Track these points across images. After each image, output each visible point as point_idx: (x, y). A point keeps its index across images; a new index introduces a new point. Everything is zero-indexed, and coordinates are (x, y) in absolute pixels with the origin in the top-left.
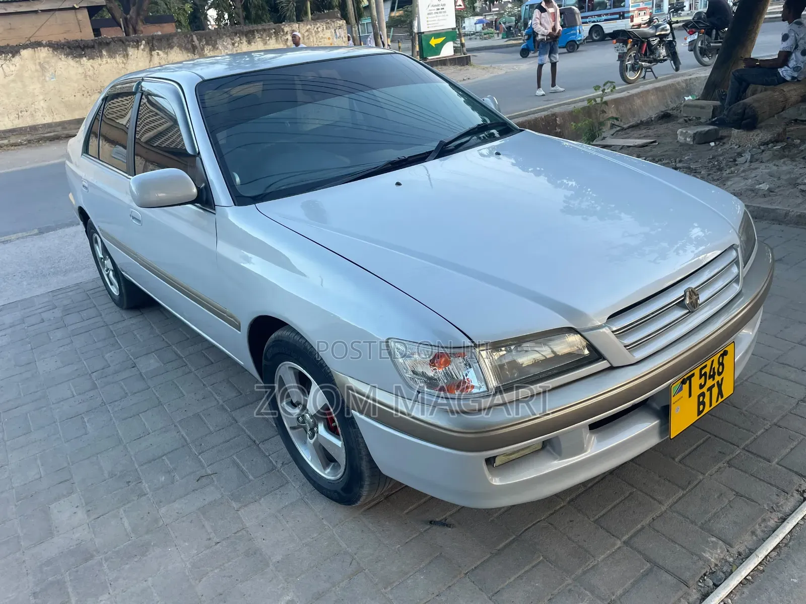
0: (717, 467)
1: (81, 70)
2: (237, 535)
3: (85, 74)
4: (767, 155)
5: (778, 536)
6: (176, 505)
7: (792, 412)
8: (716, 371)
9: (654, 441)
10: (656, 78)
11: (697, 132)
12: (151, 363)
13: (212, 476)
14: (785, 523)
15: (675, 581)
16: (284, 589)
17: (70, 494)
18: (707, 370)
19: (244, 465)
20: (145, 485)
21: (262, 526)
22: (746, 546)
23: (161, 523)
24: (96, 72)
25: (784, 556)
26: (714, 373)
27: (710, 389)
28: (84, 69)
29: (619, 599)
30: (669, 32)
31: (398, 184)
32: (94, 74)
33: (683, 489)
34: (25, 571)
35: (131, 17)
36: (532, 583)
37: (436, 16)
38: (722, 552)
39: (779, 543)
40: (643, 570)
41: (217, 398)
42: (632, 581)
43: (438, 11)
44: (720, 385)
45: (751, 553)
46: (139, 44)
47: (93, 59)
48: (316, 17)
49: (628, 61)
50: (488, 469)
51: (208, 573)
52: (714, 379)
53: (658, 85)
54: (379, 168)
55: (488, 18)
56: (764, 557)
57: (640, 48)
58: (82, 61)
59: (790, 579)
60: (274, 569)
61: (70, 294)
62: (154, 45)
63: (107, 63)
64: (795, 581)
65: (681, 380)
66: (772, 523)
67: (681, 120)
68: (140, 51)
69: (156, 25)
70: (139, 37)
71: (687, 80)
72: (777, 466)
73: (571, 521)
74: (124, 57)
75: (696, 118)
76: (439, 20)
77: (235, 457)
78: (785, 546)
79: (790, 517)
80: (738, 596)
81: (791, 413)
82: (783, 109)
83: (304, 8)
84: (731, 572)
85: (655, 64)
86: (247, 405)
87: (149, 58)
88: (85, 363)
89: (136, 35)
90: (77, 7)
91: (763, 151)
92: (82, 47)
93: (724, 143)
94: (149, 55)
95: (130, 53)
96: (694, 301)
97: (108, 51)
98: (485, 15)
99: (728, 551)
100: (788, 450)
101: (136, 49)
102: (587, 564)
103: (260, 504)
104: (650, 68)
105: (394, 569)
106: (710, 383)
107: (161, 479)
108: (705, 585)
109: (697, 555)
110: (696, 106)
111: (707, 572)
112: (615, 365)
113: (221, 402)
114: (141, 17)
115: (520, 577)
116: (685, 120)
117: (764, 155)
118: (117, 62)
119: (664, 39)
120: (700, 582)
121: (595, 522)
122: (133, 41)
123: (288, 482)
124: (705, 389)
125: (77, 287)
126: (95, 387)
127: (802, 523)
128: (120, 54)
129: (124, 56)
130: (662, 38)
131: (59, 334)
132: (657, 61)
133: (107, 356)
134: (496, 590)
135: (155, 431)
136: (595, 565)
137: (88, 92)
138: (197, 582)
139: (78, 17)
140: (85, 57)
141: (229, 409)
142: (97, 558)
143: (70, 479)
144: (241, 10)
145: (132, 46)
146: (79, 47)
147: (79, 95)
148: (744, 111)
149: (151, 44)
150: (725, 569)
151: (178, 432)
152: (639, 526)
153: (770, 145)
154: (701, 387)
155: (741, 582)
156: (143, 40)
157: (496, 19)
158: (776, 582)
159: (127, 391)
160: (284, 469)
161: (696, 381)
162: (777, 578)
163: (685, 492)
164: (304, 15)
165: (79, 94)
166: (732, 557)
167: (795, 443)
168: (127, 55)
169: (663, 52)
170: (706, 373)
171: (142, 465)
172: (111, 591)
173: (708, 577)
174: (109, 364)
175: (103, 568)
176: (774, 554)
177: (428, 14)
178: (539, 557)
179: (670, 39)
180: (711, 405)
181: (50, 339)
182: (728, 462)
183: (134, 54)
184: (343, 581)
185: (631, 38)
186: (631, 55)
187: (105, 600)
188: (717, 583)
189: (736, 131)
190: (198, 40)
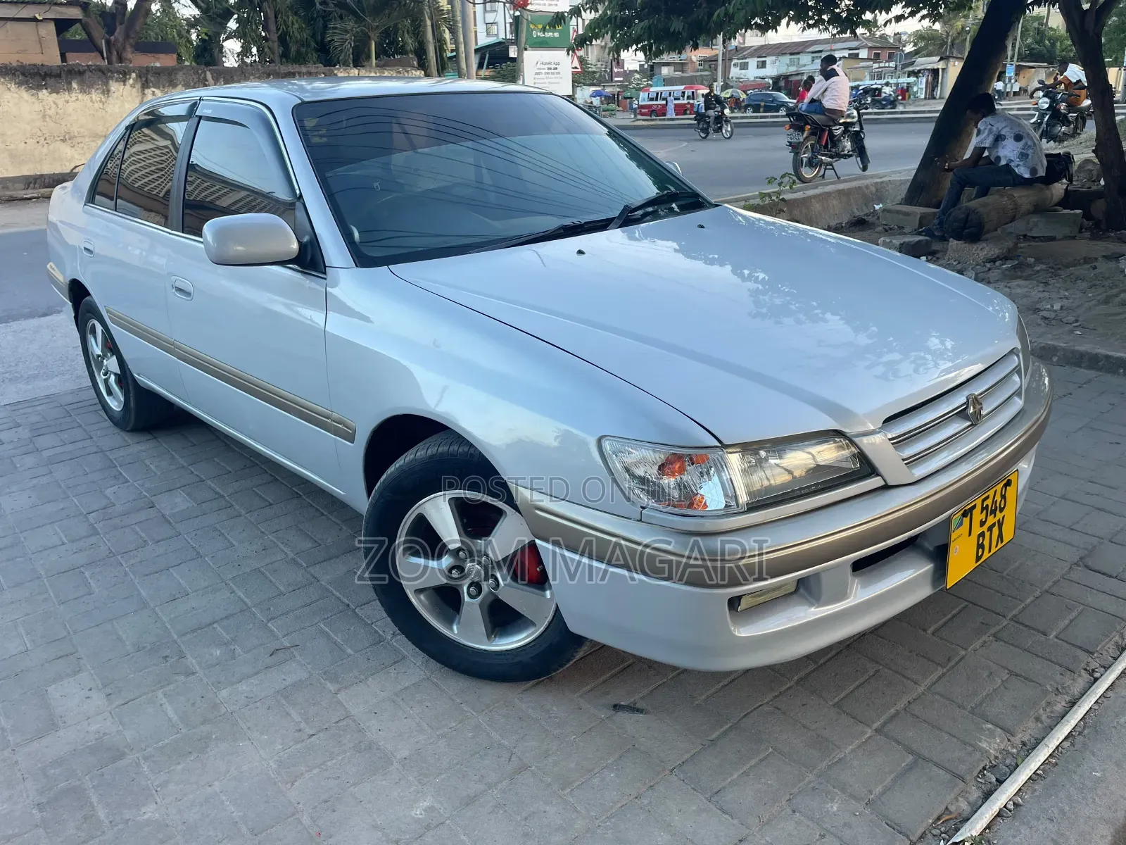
0: (981, 641)
1: (38, 107)
2: (341, 724)
3: (45, 112)
4: (995, 274)
5: (1068, 722)
6: (243, 687)
7: (1065, 577)
8: (998, 505)
9: (925, 591)
10: (838, 178)
11: (904, 242)
12: (179, 502)
13: (292, 649)
14: (1076, 707)
15: (948, 776)
16: (418, 793)
17: (76, 673)
18: (989, 502)
19: (337, 637)
20: (191, 661)
21: (376, 713)
22: (1030, 735)
23: (223, 710)
24: (59, 111)
25: (1080, 746)
26: (996, 508)
27: (990, 529)
28: (43, 106)
29: (879, 798)
30: (855, 120)
31: (580, 252)
32: (57, 113)
33: (943, 667)
34: (19, 775)
35: (116, 40)
36: (763, 780)
37: (547, 78)
38: (1001, 742)
39: (1071, 731)
40: (905, 764)
41: (285, 549)
42: (892, 776)
43: (550, 71)
44: (1000, 524)
45: (1038, 744)
46: (128, 77)
47: (58, 93)
48: (382, 63)
49: (804, 154)
50: (730, 614)
51: (302, 774)
52: (995, 516)
53: (841, 186)
54: (549, 232)
55: (608, 90)
56: (1055, 748)
57: (820, 138)
58: (40, 94)
59: (1091, 773)
60: (400, 767)
61: (39, 408)
62: (149, 81)
63: (77, 100)
64: (1098, 775)
65: (962, 512)
66: (1059, 708)
67: (880, 228)
68: (128, 87)
69: (150, 55)
70: (126, 67)
71: (877, 183)
72: (1056, 640)
73: (803, 705)
74: (103, 93)
75: (899, 227)
76: (549, 83)
77: (322, 626)
78: (1079, 735)
79: (1081, 701)
80: (1029, 792)
81: (1065, 579)
82: (1013, 219)
83: (366, 50)
84: (1017, 766)
85: (836, 161)
86: (330, 559)
87: (140, 98)
88: (75, 501)
89: (123, 64)
90: (38, 18)
91: (989, 269)
92: (43, 74)
93: (938, 258)
94: (140, 94)
95: (113, 89)
96: (977, 411)
97: (80, 84)
98: (604, 86)
99: (1009, 740)
100: (1067, 622)
101: (122, 83)
102: (831, 757)
103: (368, 686)
104: (831, 165)
105: (573, 765)
106: (991, 520)
107: (215, 654)
108: (986, 781)
109: (971, 745)
110: (898, 212)
111: (986, 765)
112: (891, 483)
113: (291, 555)
114: (131, 41)
115: (746, 774)
116: (885, 229)
117: (991, 274)
118: (92, 101)
119: (850, 129)
120: (979, 777)
121: (836, 705)
122: (119, 72)
123: (404, 658)
124: (985, 528)
125: (48, 400)
126: (96, 533)
127: (1096, 707)
128: (97, 89)
129: (103, 91)
130: (848, 127)
131: (30, 461)
132: (839, 156)
133: (108, 492)
134: (716, 790)
135: (196, 591)
136: (842, 758)
137: (45, 139)
138: (289, 786)
139: (40, 33)
140: (46, 89)
141: (304, 564)
142: (130, 758)
143: (75, 653)
144: (276, 45)
145: (117, 79)
146: (38, 74)
147: (31, 142)
148: (967, 217)
149: (144, 79)
150: (1008, 762)
151: (231, 593)
152: (892, 711)
153: (998, 263)
154: (982, 524)
155: (1031, 777)
156: (134, 72)
157: (619, 92)
158: (1076, 778)
159: (146, 538)
160: (396, 641)
161: (978, 515)
162: (1075, 772)
163: (945, 670)
164: (364, 59)
165: (31, 140)
166: (1016, 748)
167: (1074, 614)
168: (108, 91)
169: (848, 145)
170: (987, 505)
171: (183, 635)
172: (159, 801)
173: (988, 772)
174: (113, 503)
175: (141, 769)
176: (1066, 744)
177: (537, 74)
178: (767, 749)
179: (857, 129)
180: (990, 551)
181: (16, 467)
182: (994, 635)
183: (118, 90)
184: (501, 782)
185: (809, 124)
186: (807, 147)
187: (151, 812)
188: (1001, 779)
189: (955, 242)
190: (213, 79)
